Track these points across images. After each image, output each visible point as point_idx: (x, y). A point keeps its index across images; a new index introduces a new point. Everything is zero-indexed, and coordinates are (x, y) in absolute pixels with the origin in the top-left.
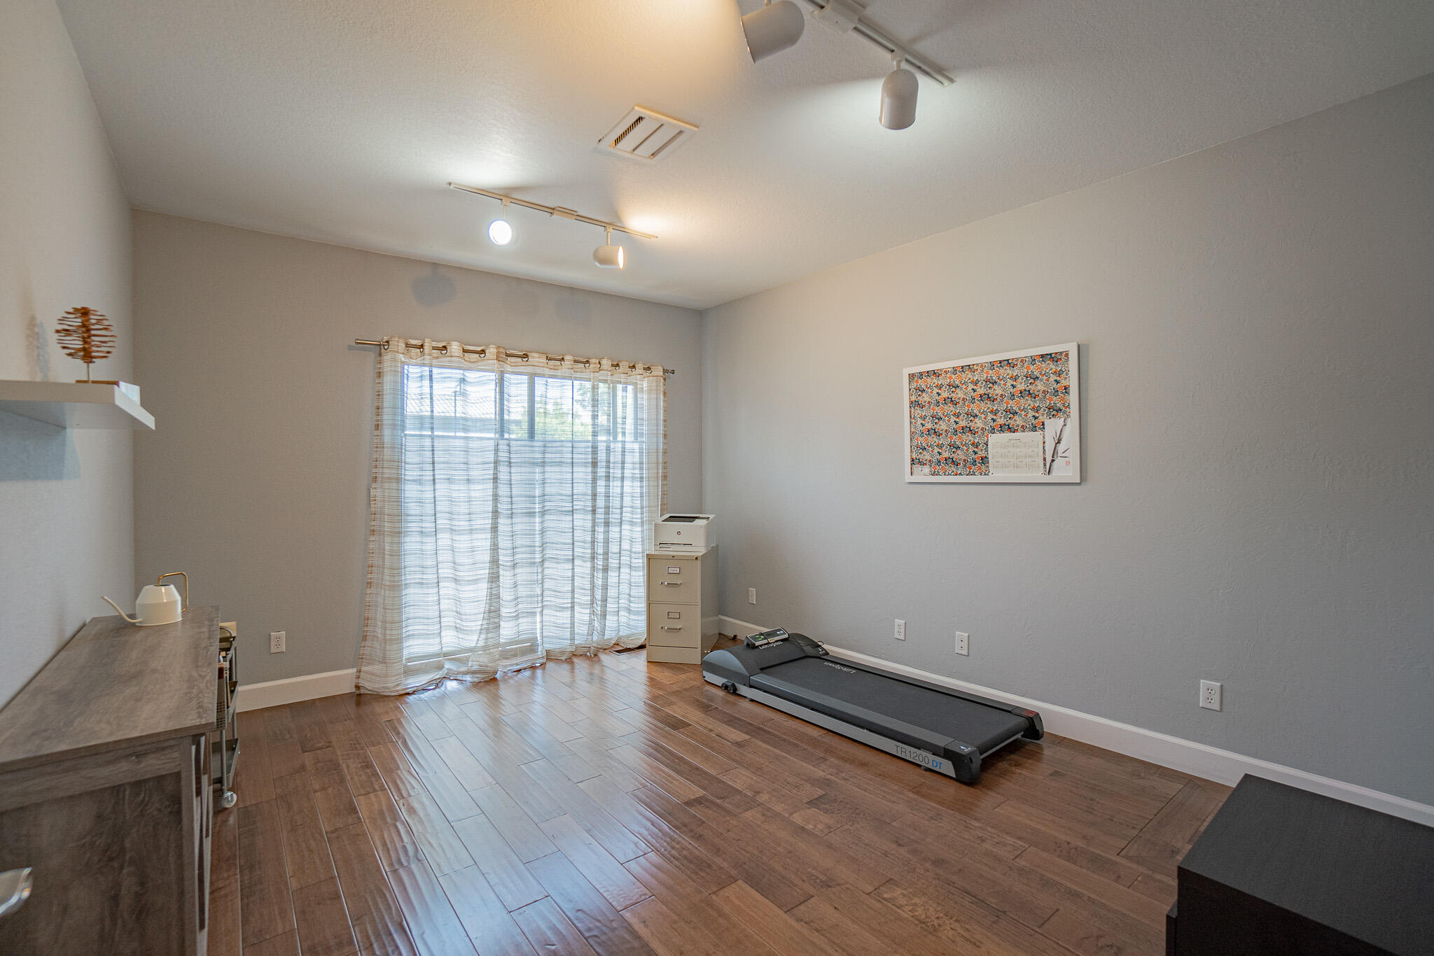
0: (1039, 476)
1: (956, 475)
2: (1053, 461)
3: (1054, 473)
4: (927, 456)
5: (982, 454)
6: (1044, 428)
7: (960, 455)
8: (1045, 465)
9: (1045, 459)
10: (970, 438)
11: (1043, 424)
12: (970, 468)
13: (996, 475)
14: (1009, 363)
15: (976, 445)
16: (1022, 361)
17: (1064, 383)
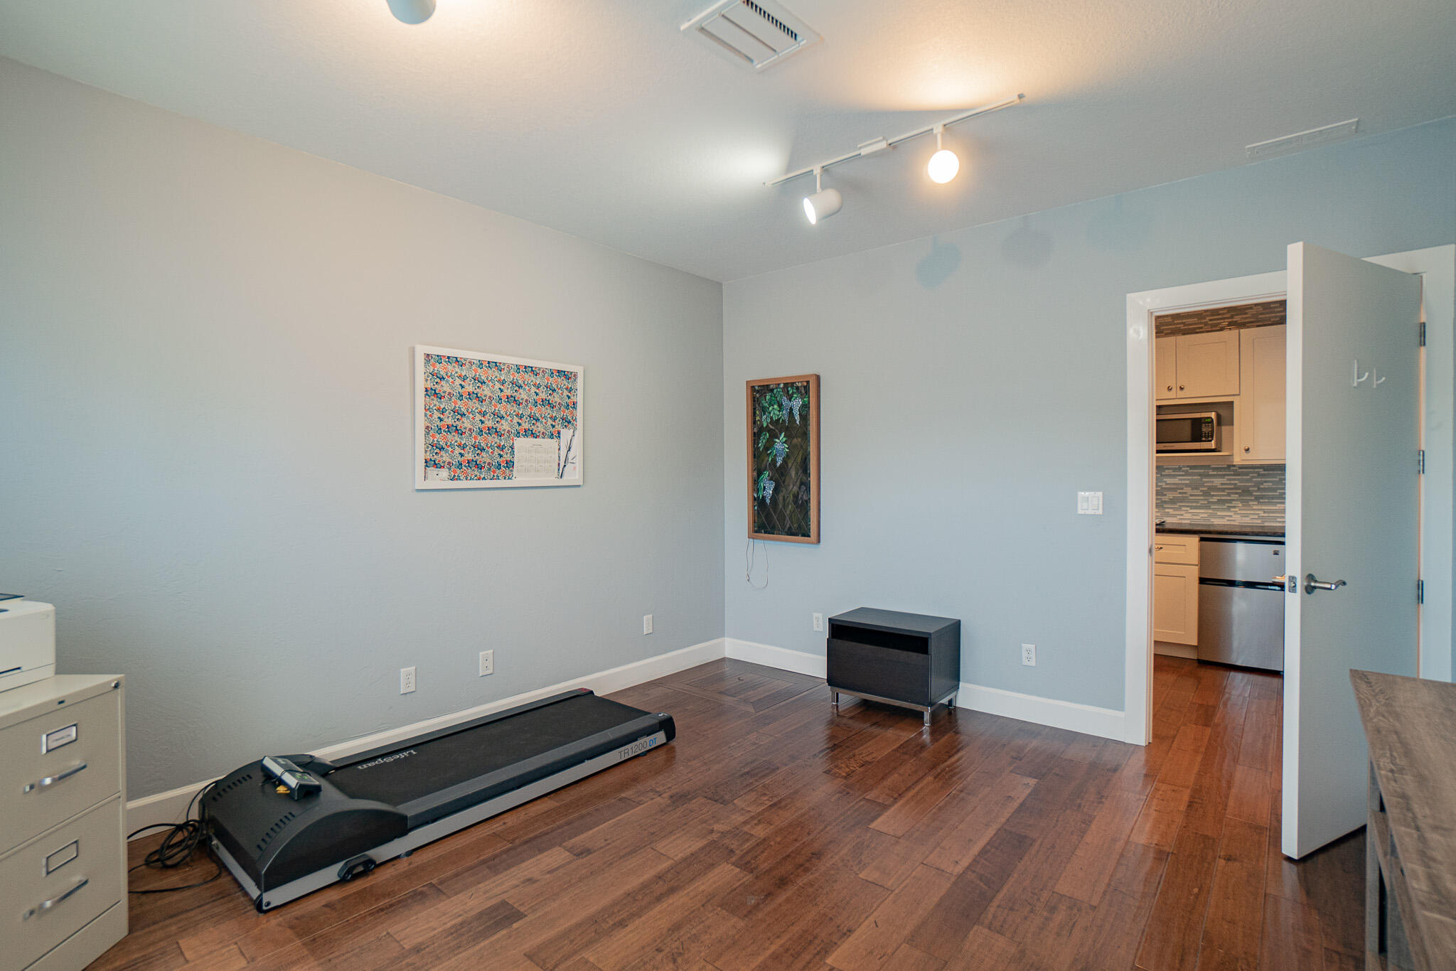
0: (552, 480)
1: (479, 479)
2: (565, 466)
3: (565, 477)
4: (445, 457)
5: (508, 457)
6: (559, 437)
7: (484, 458)
8: (559, 470)
9: (559, 464)
10: (496, 440)
11: (559, 433)
12: (494, 472)
13: (519, 479)
14: (532, 370)
15: (501, 448)
16: (543, 371)
17: (573, 399)
